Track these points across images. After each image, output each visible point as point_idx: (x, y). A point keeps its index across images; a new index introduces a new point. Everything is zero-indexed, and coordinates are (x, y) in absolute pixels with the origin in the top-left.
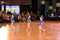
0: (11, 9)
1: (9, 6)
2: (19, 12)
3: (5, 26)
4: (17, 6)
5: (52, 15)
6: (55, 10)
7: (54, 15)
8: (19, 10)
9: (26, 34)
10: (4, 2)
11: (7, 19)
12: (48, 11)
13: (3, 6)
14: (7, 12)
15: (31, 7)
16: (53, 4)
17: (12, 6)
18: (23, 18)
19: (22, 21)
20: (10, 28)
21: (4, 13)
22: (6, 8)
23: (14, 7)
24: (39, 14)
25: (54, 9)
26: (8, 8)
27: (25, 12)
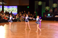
0: (9, 9)
1: (7, 7)
2: (17, 13)
3: (3, 26)
4: (15, 7)
5: (49, 15)
6: (52, 10)
7: (50, 16)
8: (17, 10)
9: (24, 34)
10: (2, 3)
11: (5, 19)
12: (44, 12)
13: (2, 6)
14: (5, 12)
15: (28, 7)
16: (49, 5)
17: (10, 7)
18: (21, 18)
19: (20, 21)
20: (7, 27)
21: (2, 13)
22: (4, 8)
23: (12, 7)
24: (36, 14)
25: (50, 9)
26: (6, 9)
27: (22, 12)
